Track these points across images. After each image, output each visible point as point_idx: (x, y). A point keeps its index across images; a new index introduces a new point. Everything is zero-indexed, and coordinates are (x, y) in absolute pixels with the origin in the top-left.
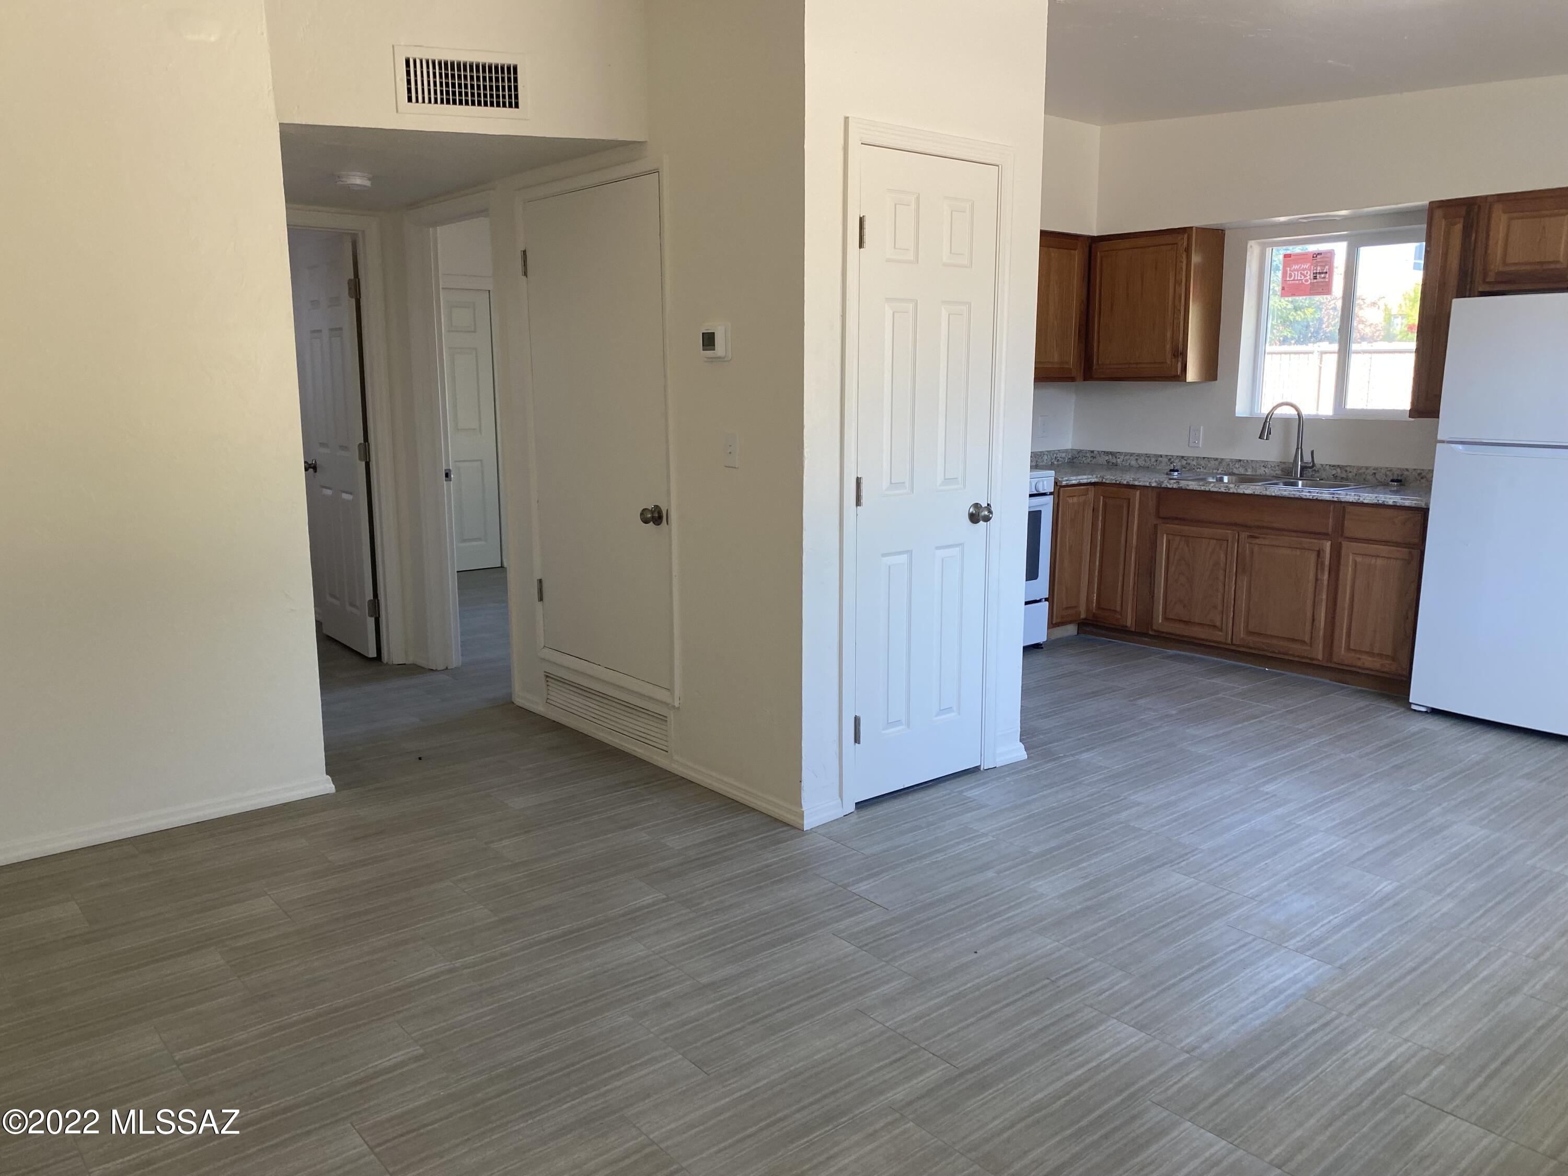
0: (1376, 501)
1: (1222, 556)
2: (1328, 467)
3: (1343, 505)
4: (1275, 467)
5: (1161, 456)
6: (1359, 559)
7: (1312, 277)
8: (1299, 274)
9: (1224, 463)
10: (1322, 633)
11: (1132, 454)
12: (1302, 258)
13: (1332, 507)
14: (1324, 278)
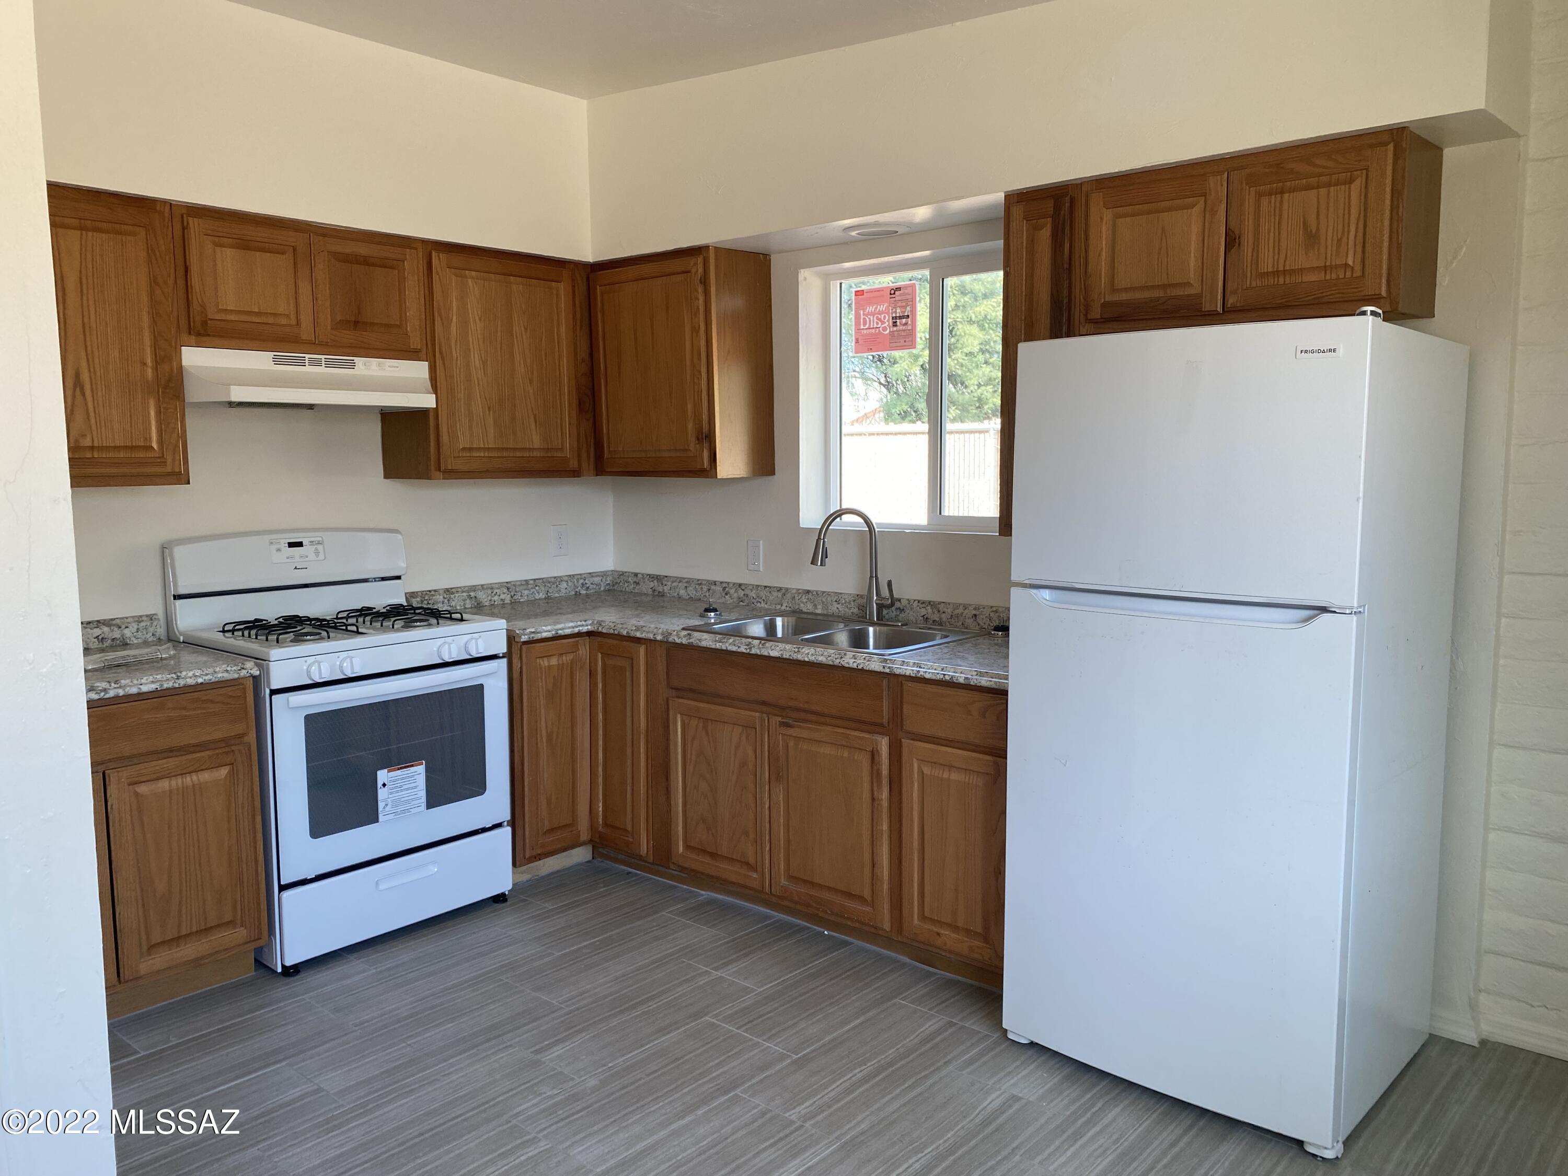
0: (942, 677)
1: (750, 752)
2: (916, 604)
3: (900, 679)
4: (849, 603)
5: (715, 583)
6: (927, 770)
7: (891, 324)
8: (875, 320)
9: (789, 596)
10: (886, 887)
11: (681, 580)
12: (875, 295)
13: (885, 682)
14: (906, 324)
